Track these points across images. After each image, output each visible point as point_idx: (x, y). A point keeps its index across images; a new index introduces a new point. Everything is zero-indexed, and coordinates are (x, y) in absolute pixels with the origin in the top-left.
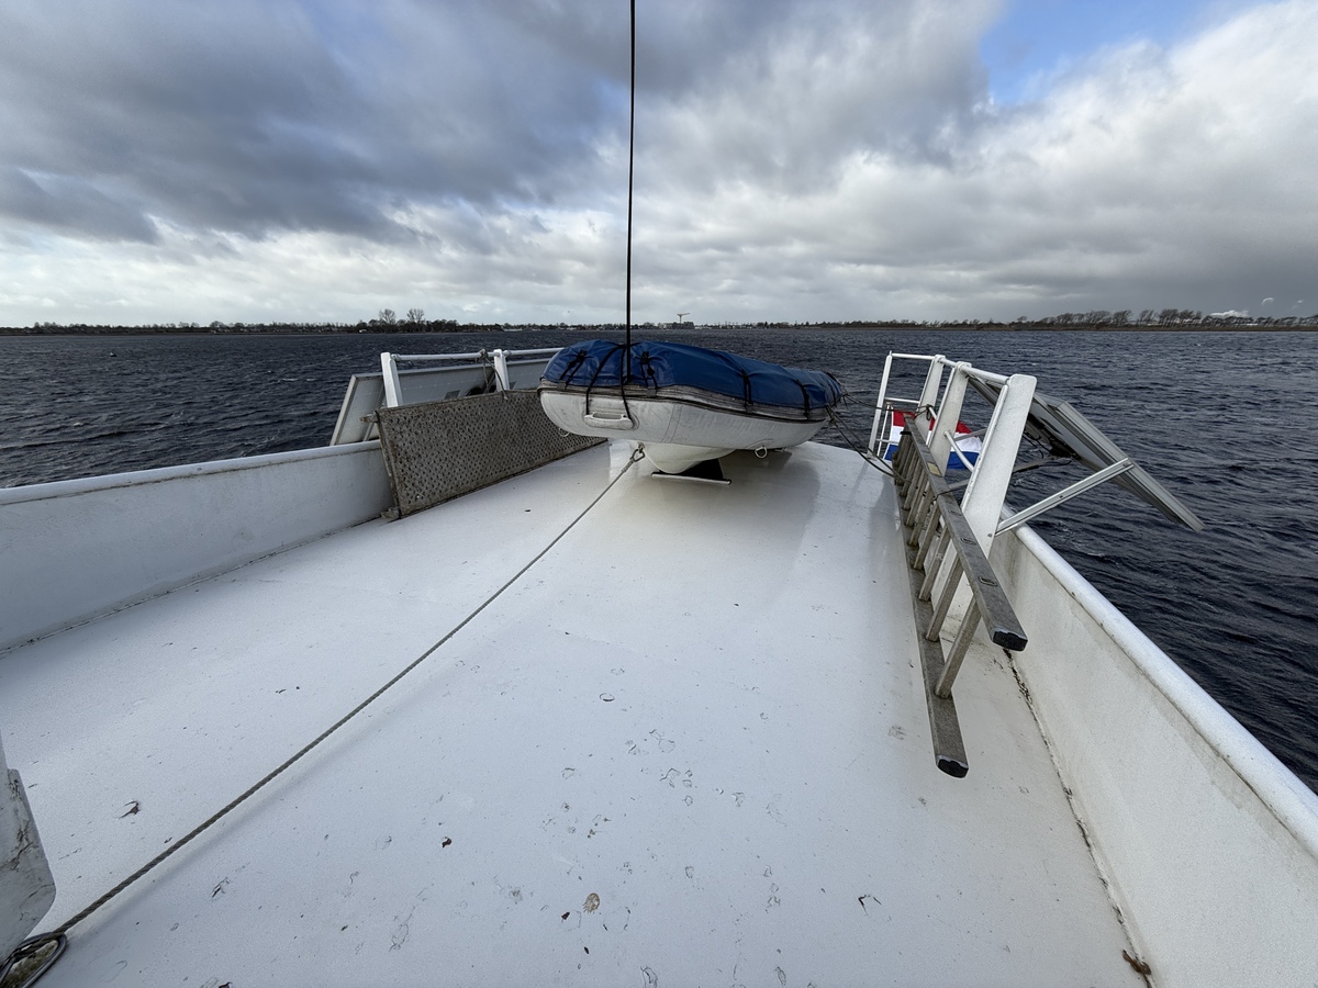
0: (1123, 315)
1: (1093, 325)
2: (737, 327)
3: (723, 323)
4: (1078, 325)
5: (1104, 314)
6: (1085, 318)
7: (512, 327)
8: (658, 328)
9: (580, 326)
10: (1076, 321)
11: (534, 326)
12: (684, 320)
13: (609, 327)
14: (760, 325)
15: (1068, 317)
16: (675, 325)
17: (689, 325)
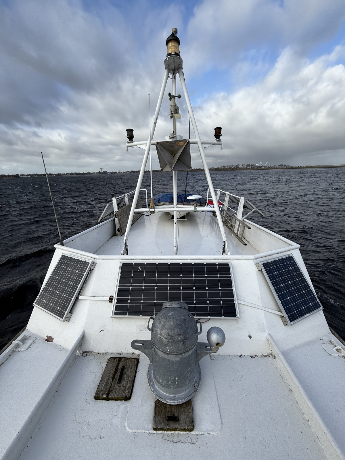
0: (237, 166)
1: (230, 169)
2: (124, 172)
3: (118, 171)
4: (227, 169)
5: (233, 165)
6: (229, 167)
7: (25, 175)
8: (93, 174)
9: (58, 174)
10: (226, 167)
11: (37, 175)
12: (103, 170)
13: (72, 174)
14: (132, 171)
15: (224, 166)
16: (99, 173)
17: (105, 172)
